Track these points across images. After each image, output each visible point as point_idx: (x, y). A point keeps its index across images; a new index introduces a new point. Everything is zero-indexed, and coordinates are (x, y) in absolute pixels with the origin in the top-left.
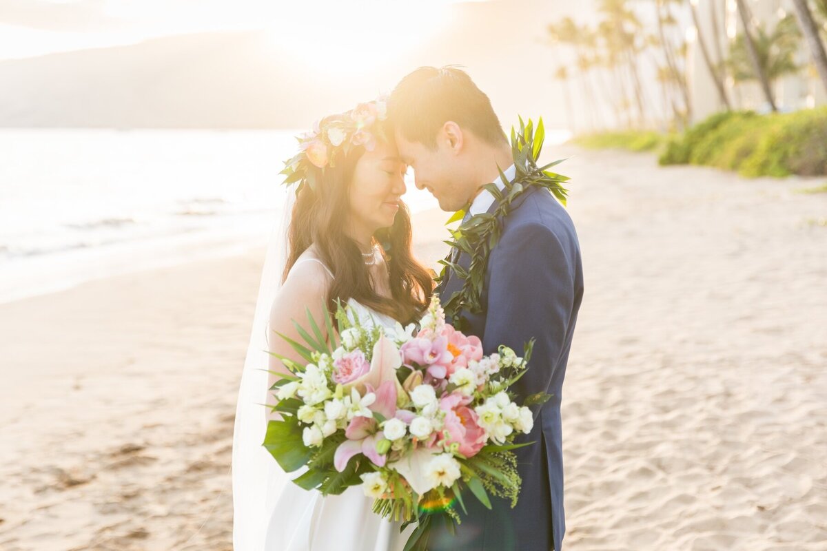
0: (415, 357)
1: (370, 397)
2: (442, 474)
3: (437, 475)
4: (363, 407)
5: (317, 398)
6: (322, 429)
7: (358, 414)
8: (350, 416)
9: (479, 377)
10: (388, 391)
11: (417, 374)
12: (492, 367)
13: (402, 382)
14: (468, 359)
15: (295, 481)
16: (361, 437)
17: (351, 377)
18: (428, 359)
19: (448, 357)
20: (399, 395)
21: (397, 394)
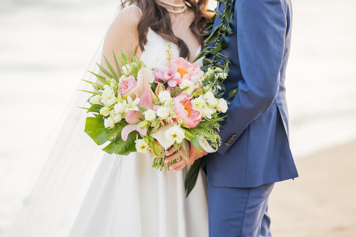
0: (160, 77)
1: (138, 100)
2: (175, 136)
3: (173, 137)
4: (134, 106)
5: (110, 102)
6: (114, 119)
7: (131, 109)
8: (127, 110)
9: (195, 84)
10: (148, 96)
11: (160, 85)
12: (201, 78)
13: (154, 91)
14: (191, 75)
15: (103, 149)
16: (137, 122)
17: (127, 90)
18: (166, 77)
19: (177, 75)
20: (154, 98)
21: (152, 97)
